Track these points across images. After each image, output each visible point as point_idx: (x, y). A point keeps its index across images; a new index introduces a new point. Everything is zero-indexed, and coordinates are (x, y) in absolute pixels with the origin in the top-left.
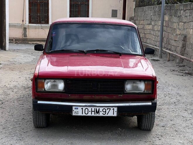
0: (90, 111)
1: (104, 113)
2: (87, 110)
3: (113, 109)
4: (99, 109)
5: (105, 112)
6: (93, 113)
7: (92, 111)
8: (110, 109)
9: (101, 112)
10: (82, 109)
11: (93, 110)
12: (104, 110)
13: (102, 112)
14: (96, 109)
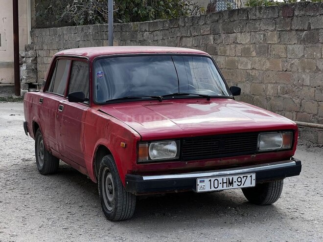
0: (220, 183)
1: (239, 184)
2: (216, 181)
3: (251, 176)
4: (233, 178)
5: (241, 181)
6: (225, 185)
7: (223, 183)
8: (247, 176)
9: (235, 182)
10: (210, 180)
11: (225, 181)
12: (239, 180)
13: (237, 183)
14: (229, 178)
